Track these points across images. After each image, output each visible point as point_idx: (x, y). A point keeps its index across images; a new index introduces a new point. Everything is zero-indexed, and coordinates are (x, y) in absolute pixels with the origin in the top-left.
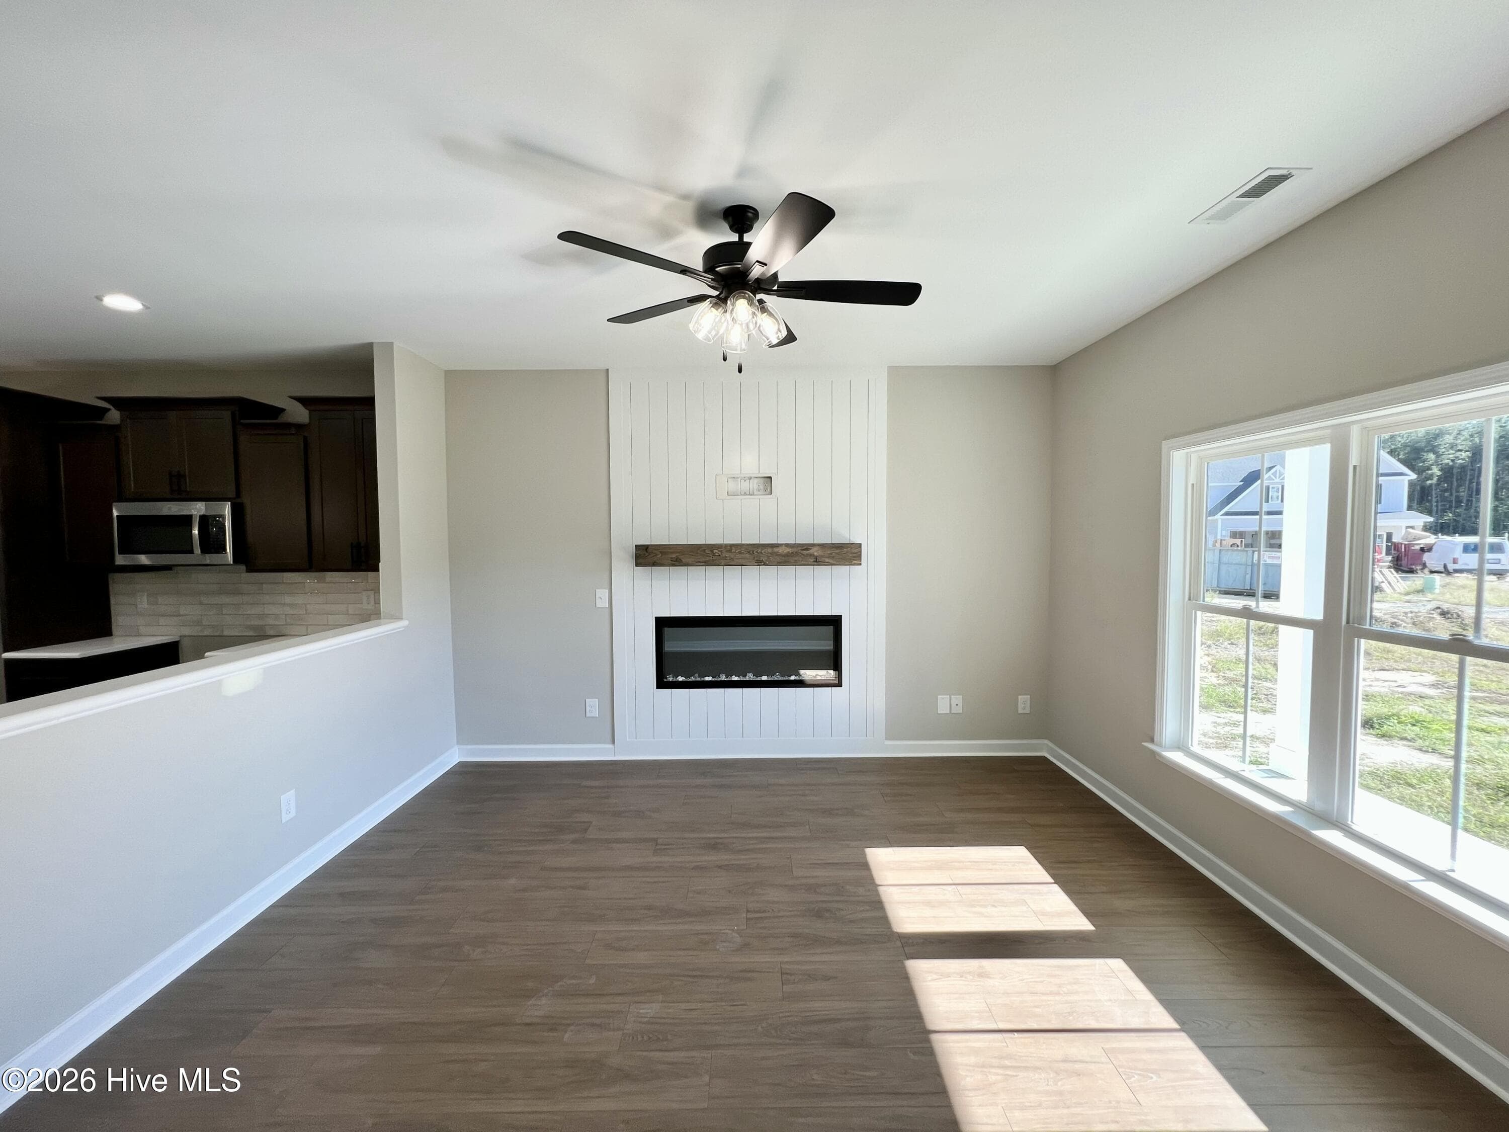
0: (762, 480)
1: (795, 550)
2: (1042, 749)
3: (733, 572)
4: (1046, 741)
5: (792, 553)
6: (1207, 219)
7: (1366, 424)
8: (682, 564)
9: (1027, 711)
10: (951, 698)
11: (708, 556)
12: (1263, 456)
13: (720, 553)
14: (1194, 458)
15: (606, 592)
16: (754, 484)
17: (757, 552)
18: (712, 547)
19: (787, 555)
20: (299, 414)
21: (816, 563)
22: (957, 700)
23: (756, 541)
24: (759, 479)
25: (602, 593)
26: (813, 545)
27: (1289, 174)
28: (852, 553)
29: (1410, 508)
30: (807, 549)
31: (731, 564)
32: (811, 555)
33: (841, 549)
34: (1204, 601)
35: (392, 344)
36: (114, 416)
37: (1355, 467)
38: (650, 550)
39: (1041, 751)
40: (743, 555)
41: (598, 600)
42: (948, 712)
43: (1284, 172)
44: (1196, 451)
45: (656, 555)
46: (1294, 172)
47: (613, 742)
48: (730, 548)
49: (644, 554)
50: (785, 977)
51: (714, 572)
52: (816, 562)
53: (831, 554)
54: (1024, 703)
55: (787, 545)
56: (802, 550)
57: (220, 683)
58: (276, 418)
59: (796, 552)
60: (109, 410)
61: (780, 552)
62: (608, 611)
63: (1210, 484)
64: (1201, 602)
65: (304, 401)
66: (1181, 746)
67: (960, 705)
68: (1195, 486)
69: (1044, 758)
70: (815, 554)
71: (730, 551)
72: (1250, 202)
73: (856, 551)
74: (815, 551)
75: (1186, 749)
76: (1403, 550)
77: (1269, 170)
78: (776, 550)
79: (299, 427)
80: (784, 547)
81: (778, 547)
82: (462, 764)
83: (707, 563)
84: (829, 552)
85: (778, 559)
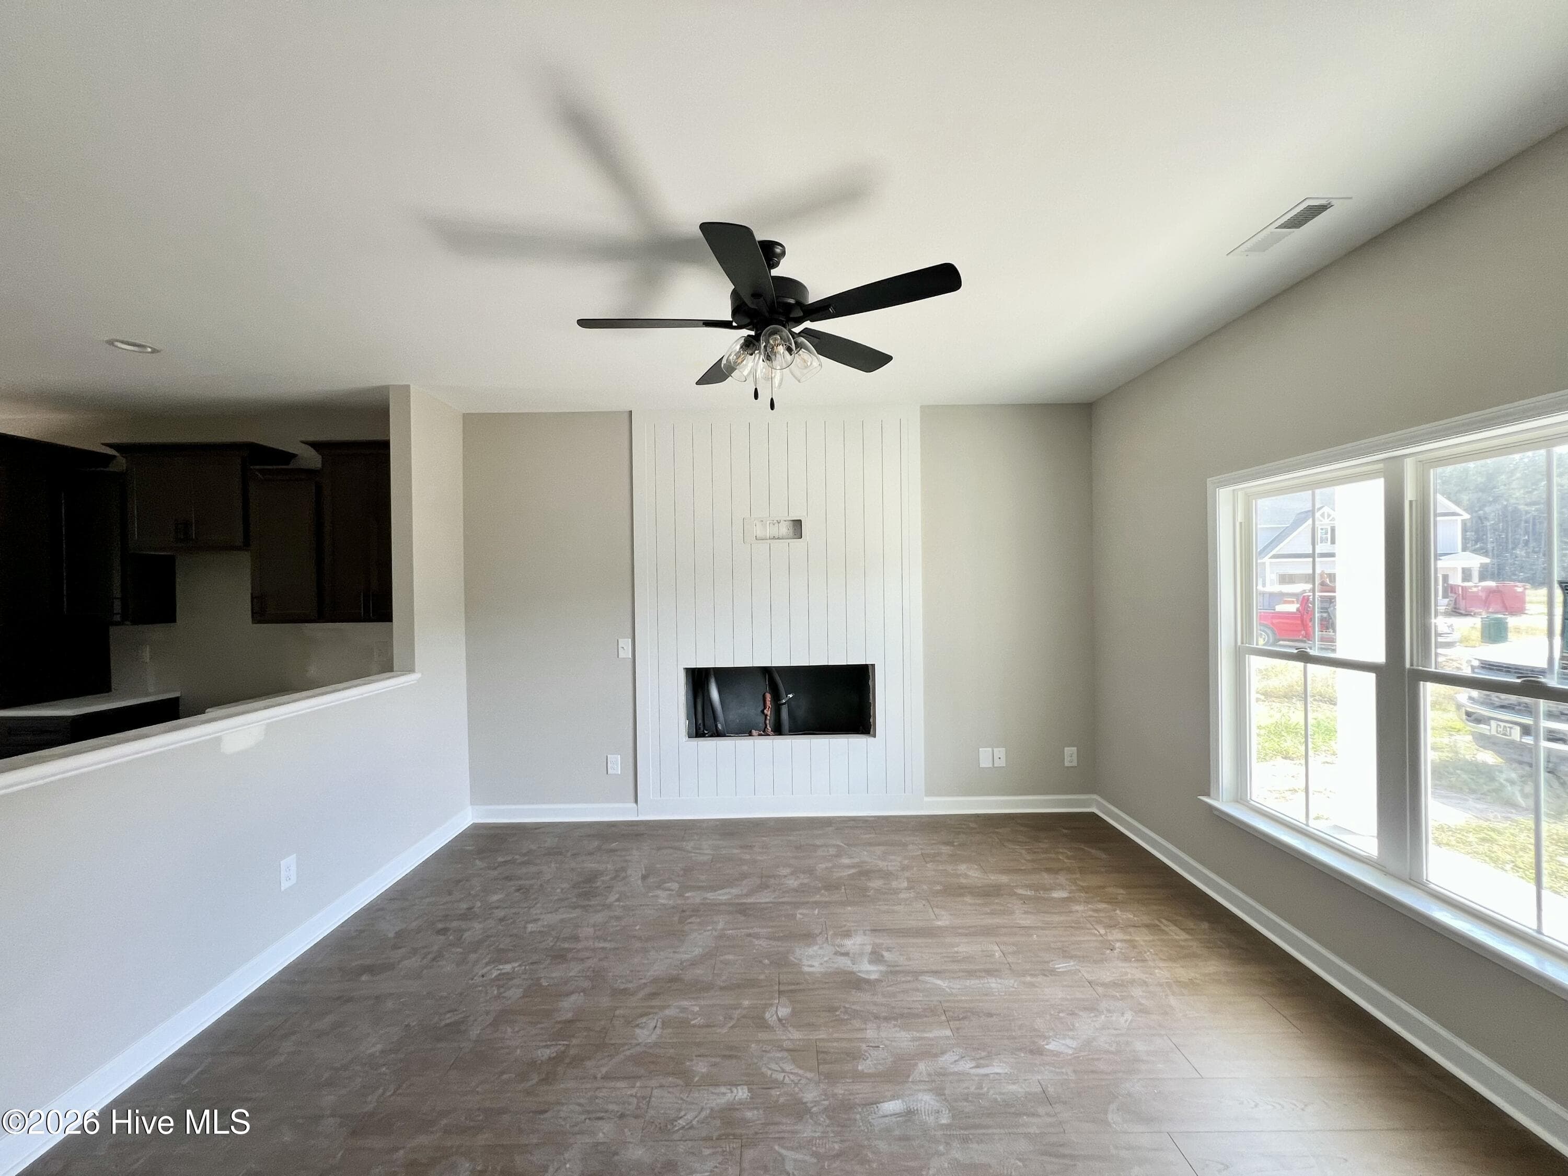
0: (791, 524)
2: (1093, 805)
4: (1095, 797)
6: (1246, 251)
7: (1421, 457)
9: (1075, 764)
10: (993, 751)
12: (1313, 495)
14: (1240, 495)
15: (629, 641)
16: (785, 529)
20: (311, 458)
22: (1000, 752)
24: (788, 523)
25: (626, 643)
27: (1329, 204)
29: (1464, 549)
34: (1257, 644)
35: (408, 386)
36: (121, 464)
37: (1411, 502)
39: (1092, 807)
41: (620, 650)
42: (991, 766)
43: (1323, 202)
44: (1242, 489)
46: (1334, 202)
47: (636, 801)
50: (821, 1056)
51: (742, 620)
54: (1070, 755)
57: (218, 741)
58: (288, 464)
60: (114, 457)
62: (631, 662)
63: (1259, 526)
64: (1255, 646)
65: (315, 445)
66: (1239, 800)
67: (1003, 759)
68: (1243, 524)
69: (1093, 815)
72: (1290, 233)
75: (1245, 803)
76: (1460, 593)
77: (1307, 200)
79: (311, 473)
82: (476, 827)
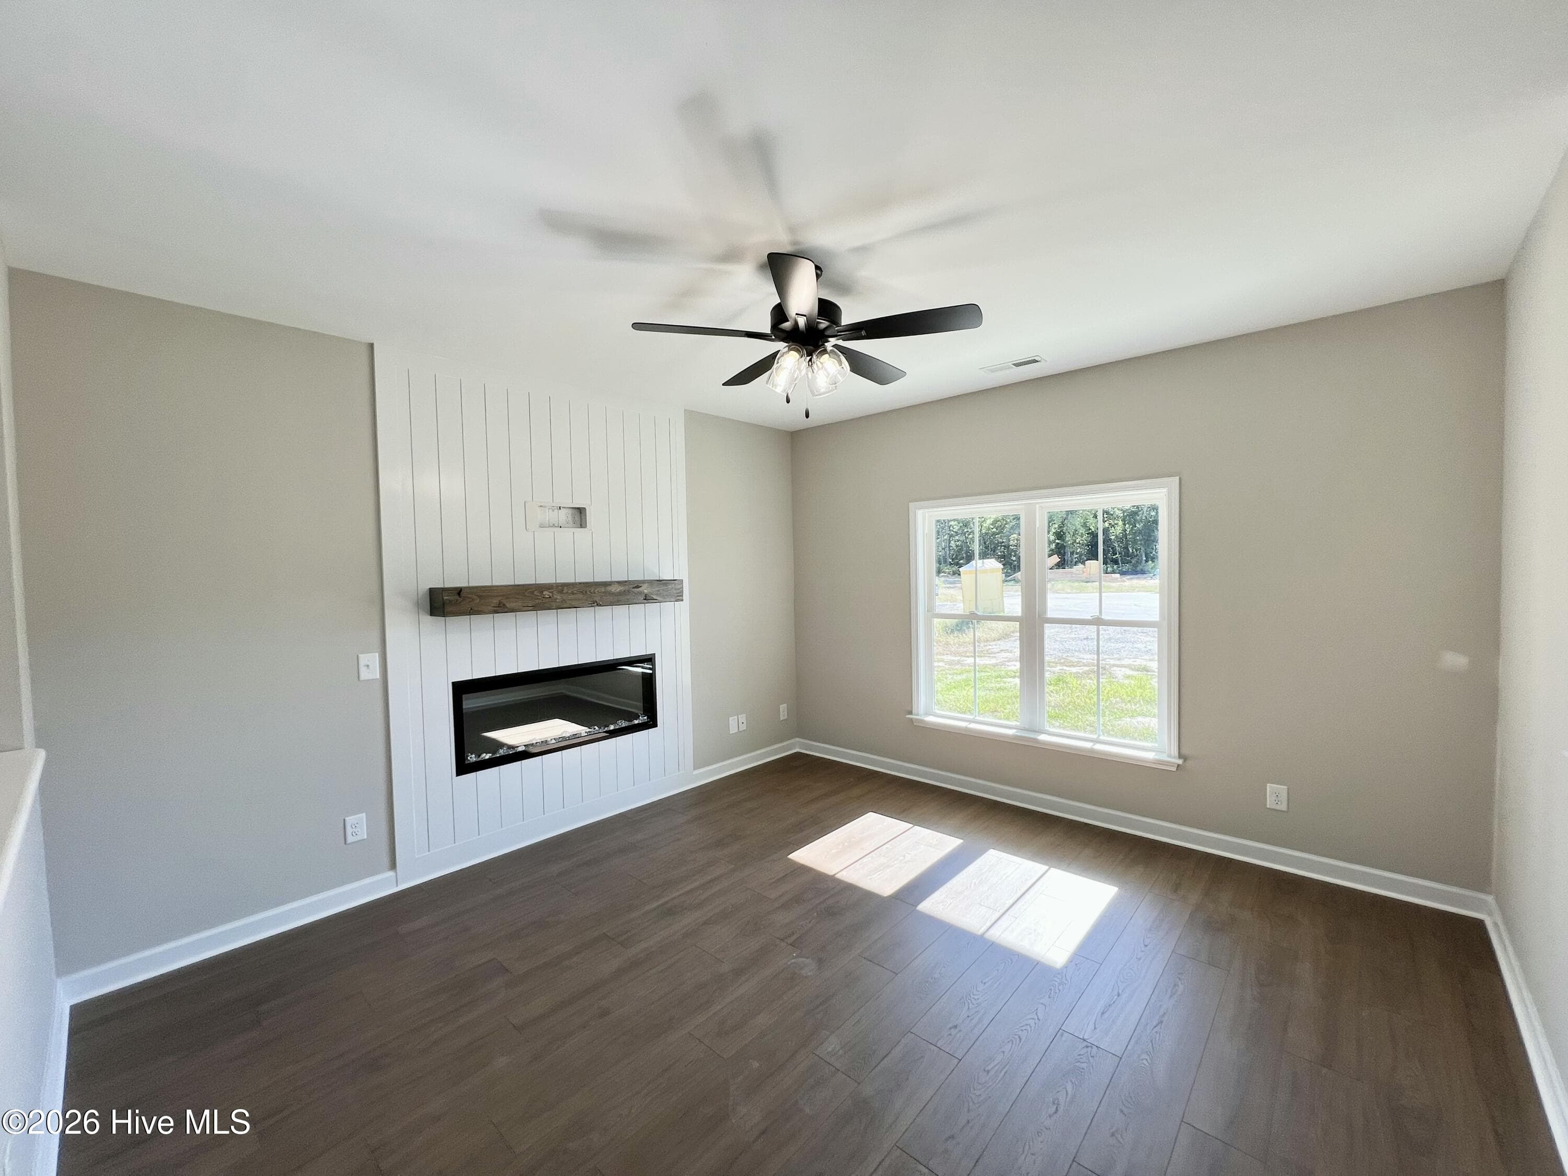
0: (570, 511)
1: (627, 588)
2: (797, 746)
3: (568, 616)
4: (798, 739)
5: (624, 591)
6: (988, 370)
8: (506, 610)
9: (786, 717)
10: (739, 717)
11: (537, 599)
13: (551, 594)
15: (375, 658)
16: (564, 516)
17: (590, 591)
18: (541, 588)
19: (620, 594)
21: (646, 601)
22: (743, 718)
23: (590, 580)
24: (567, 509)
25: (369, 659)
26: (644, 582)
28: (676, 589)
30: (638, 587)
31: (563, 606)
32: (641, 593)
33: (667, 586)
38: (463, 594)
39: (795, 748)
40: (576, 596)
41: (363, 670)
42: (737, 731)
43: (1039, 359)
45: (473, 600)
46: (1042, 361)
48: (561, 588)
49: (457, 600)
51: (547, 618)
52: (645, 599)
53: (658, 591)
54: (784, 711)
55: (619, 583)
56: (634, 588)
59: (628, 591)
61: (613, 590)
62: (378, 687)
67: (745, 722)
69: (800, 753)
70: (646, 591)
71: (561, 592)
72: (1012, 368)
73: (679, 587)
74: (645, 589)
78: (609, 588)
80: (616, 585)
81: (611, 585)
83: (536, 608)
84: (657, 589)
85: (611, 598)
